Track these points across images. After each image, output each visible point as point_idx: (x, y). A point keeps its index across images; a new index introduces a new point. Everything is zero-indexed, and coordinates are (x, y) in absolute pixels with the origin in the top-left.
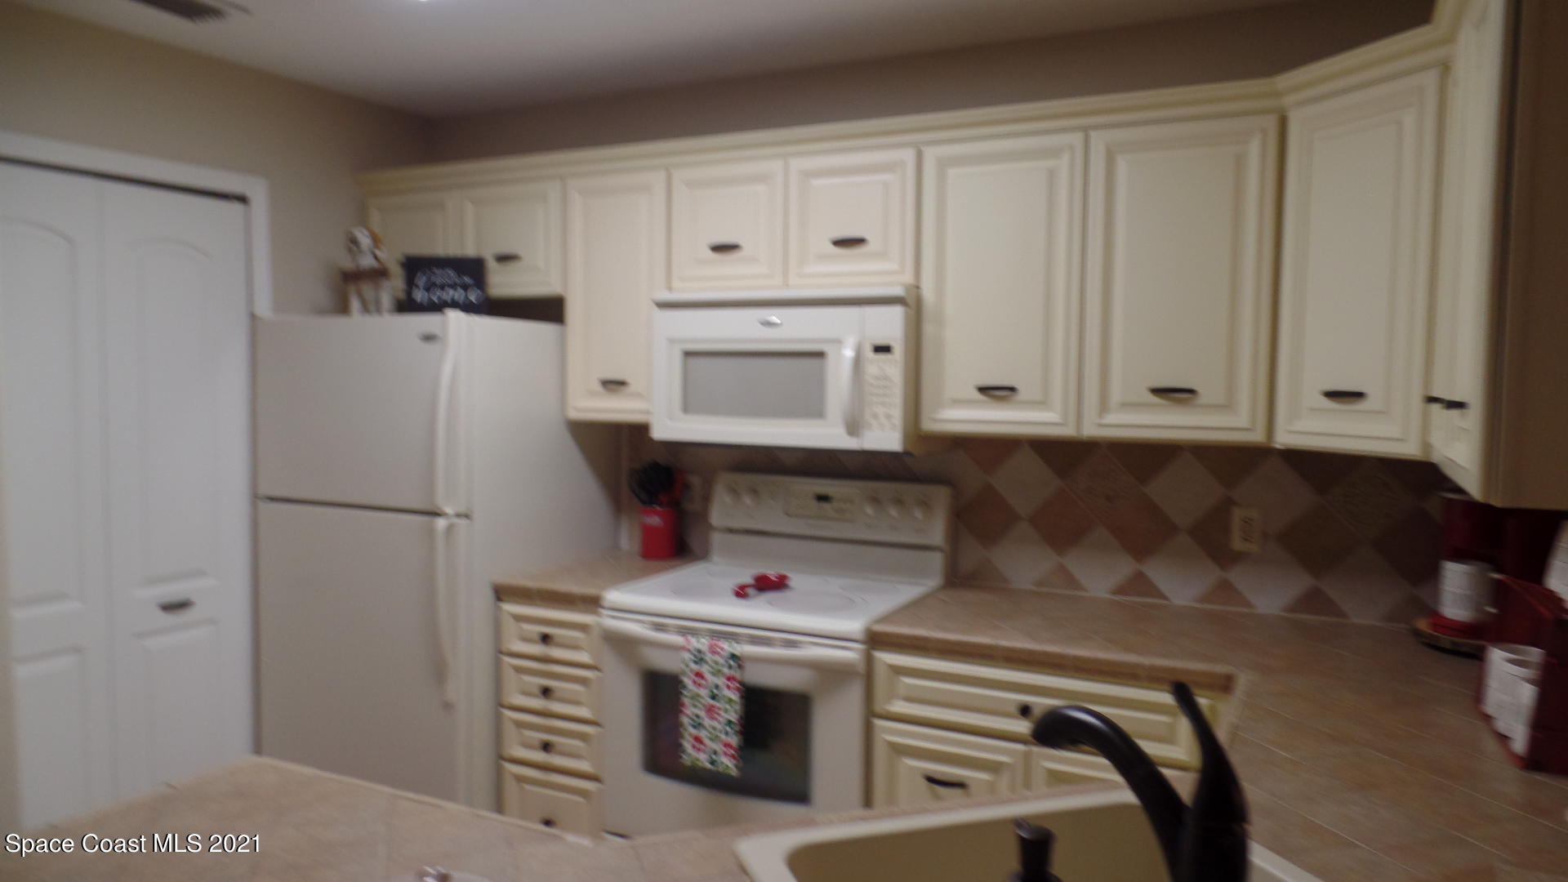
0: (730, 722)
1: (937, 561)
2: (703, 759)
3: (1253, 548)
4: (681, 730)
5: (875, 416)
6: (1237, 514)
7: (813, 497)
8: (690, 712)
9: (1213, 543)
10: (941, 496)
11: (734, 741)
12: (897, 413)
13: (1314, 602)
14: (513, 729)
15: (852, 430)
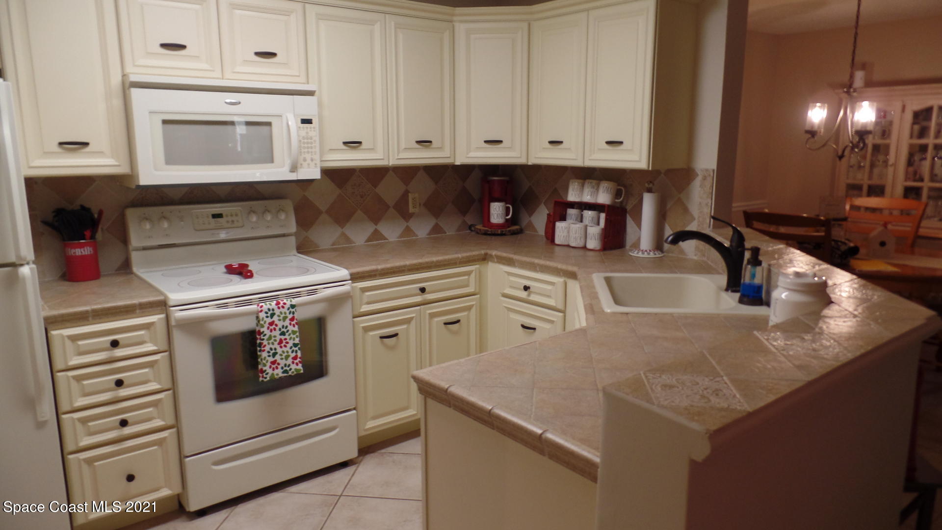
0: (295, 345)
1: (292, 240)
2: (279, 373)
3: (417, 210)
4: (259, 360)
5: (305, 160)
6: (410, 196)
7: (211, 216)
8: (267, 348)
9: (403, 211)
10: (289, 205)
11: (299, 354)
12: (317, 157)
13: (436, 229)
14: (79, 426)
15: (294, 169)
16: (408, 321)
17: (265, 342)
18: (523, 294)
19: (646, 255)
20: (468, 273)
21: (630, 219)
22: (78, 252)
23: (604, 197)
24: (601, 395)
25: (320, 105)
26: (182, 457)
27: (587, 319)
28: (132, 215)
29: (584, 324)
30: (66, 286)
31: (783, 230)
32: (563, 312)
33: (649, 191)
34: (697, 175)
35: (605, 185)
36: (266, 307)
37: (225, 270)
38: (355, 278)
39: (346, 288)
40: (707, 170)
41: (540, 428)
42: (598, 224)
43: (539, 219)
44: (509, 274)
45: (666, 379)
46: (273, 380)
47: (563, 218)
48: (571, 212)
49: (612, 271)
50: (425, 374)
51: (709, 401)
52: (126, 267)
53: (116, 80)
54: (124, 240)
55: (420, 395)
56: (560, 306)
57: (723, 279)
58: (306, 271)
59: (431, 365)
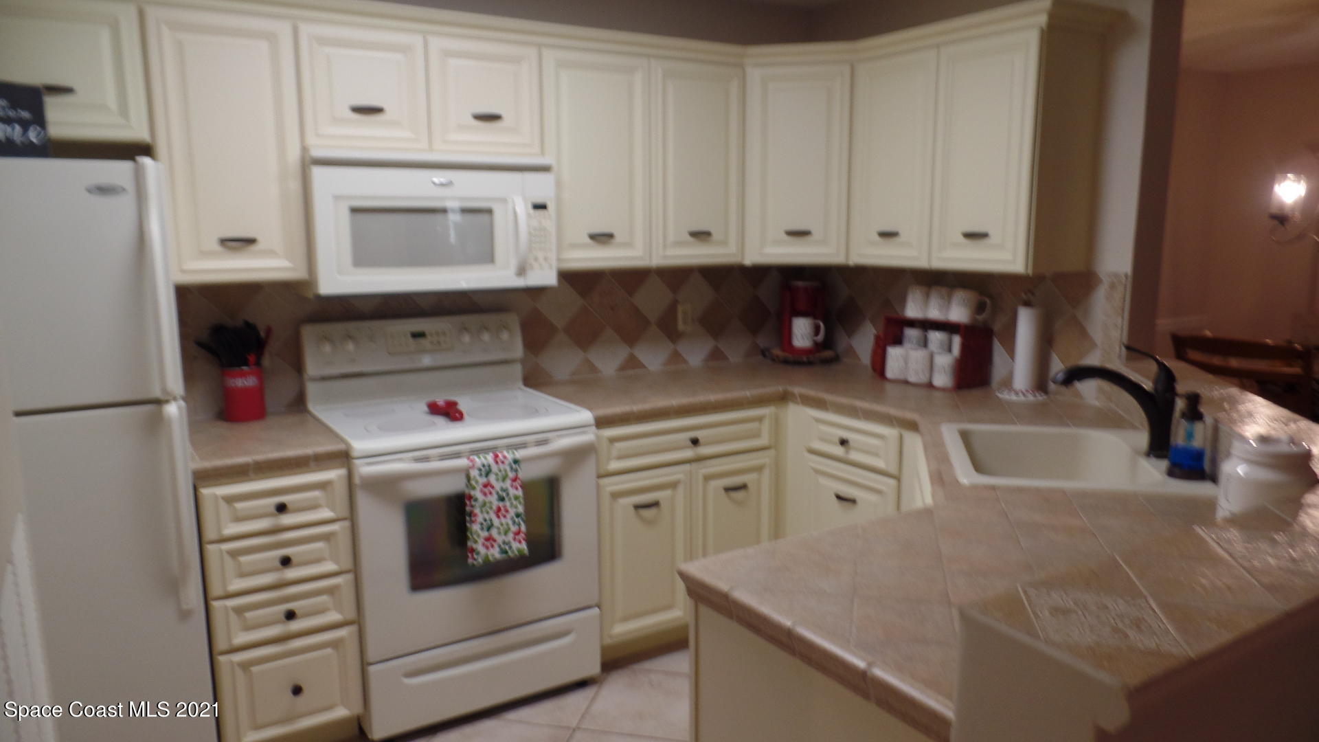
0: (518, 515)
1: (518, 369)
2: (495, 554)
3: (688, 328)
4: (469, 534)
5: (536, 259)
6: (680, 309)
7: (409, 335)
8: (480, 519)
9: (669, 329)
10: (514, 321)
11: (523, 528)
12: (553, 256)
13: (716, 355)
14: (233, 617)
15: (521, 271)
16: (673, 485)
17: (477, 511)
18: (839, 451)
19: (1022, 398)
20: (760, 419)
21: (998, 343)
22: (240, 383)
23: (958, 313)
24: (955, 613)
25: (558, 184)
26: (364, 665)
27: (933, 496)
28: (309, 334)
29: (929, 501)
30: (223, 428)
31: (1234, 363)
32: (898, 478)
33: (1027, 304)
34: (1099, 281)
35: (960, 295)
36: (479, 461)
37: (426, 408)
38: (601, 423)
39: (588, 437)
40: (1116, 275)
41: (863, 659)
42: (950, 350)
43: (863, 342)
44: (818, 421)
45: (1057, 598)
46: (487, 562)
47: (898, 341)
48: (911, 333)
49: (971, 421)
50: (696, 569)
51: (1126, 636)
52: (299, 403)
53: (294, 154)
54: (298, 366)
55: (688, 598)
56: (893, 469)
57: (1142, 438)
58: (534, 412)
59: (705, 555)
